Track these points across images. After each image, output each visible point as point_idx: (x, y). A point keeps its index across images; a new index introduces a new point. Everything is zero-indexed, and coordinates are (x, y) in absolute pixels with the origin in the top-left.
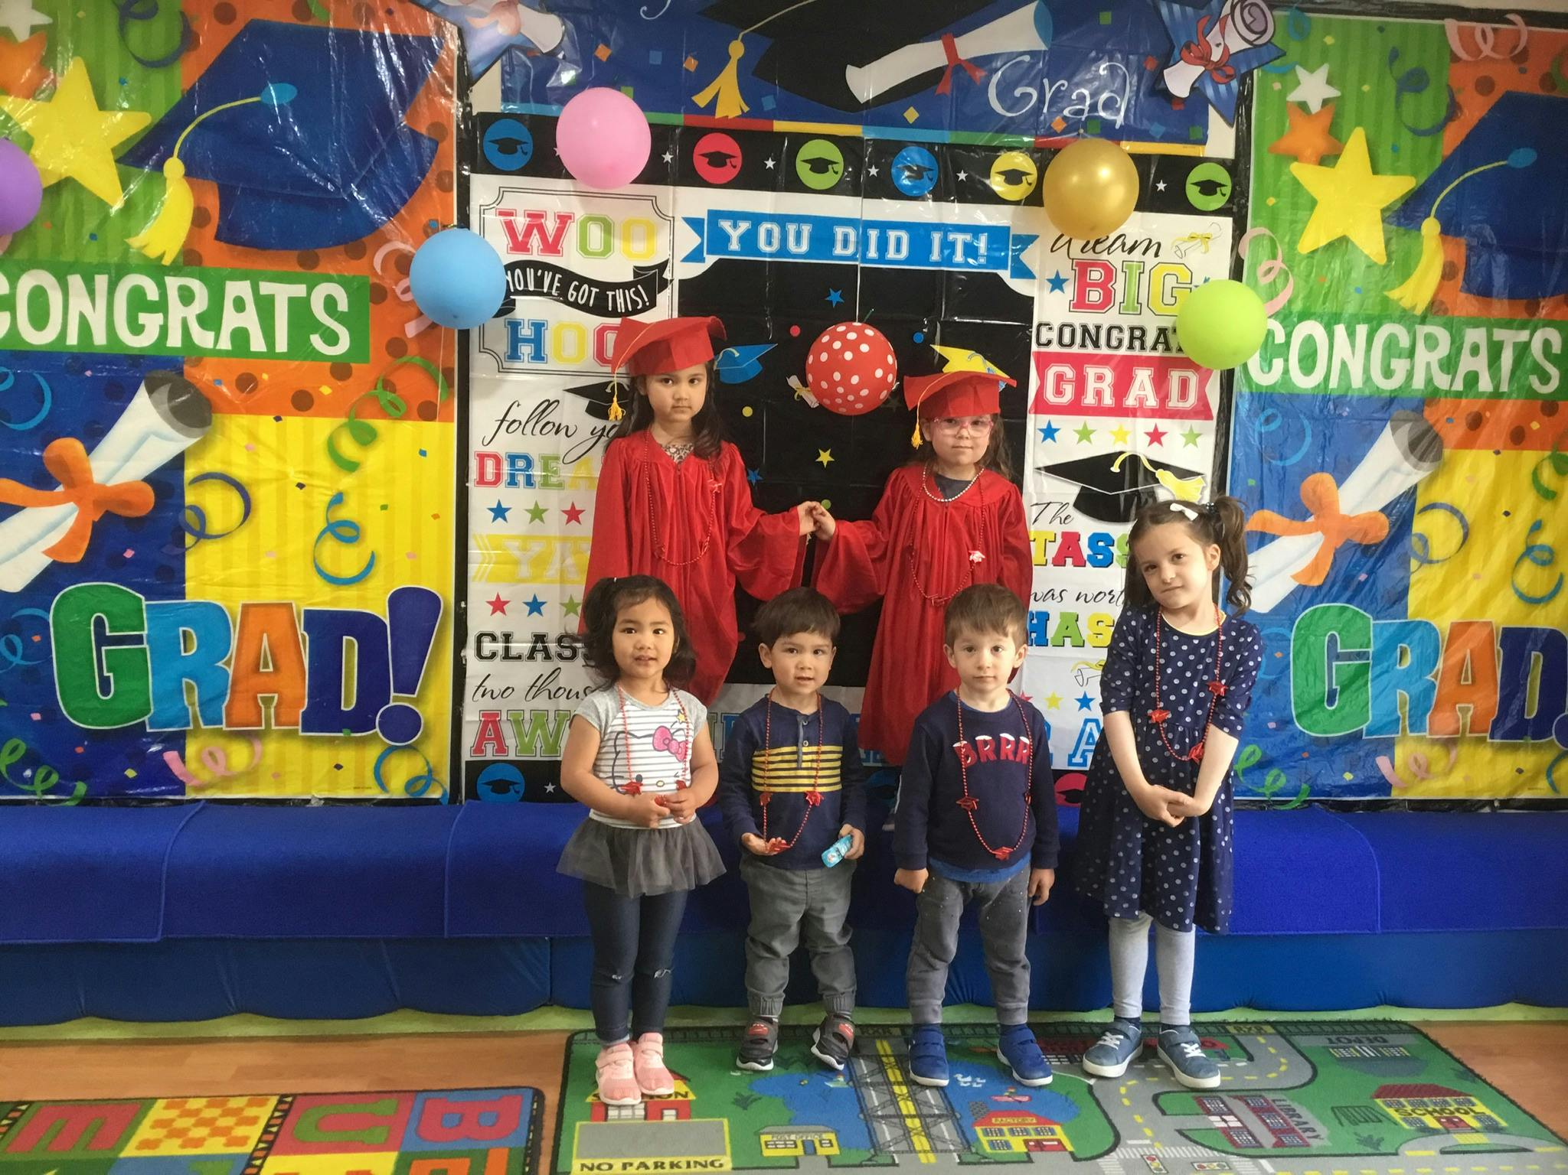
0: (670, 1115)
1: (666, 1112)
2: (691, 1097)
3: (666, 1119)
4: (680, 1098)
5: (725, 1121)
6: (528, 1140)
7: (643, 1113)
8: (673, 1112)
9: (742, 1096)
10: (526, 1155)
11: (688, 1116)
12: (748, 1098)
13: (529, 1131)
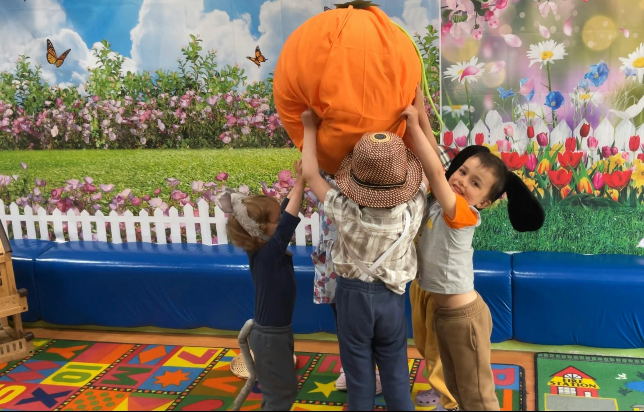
0: (588, 395)
1: (586, 393)
2: (597, 387)
3: (587, 396)
4: (592, 387)
5: (615, 400)
6: (520, 387)
7: (575, 392)
8: (589, 393)
9: (622, 389)
10: (520, 394)
11: (597, 396)
12: (626, 390)
13: (520, 384)
